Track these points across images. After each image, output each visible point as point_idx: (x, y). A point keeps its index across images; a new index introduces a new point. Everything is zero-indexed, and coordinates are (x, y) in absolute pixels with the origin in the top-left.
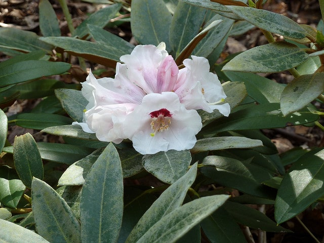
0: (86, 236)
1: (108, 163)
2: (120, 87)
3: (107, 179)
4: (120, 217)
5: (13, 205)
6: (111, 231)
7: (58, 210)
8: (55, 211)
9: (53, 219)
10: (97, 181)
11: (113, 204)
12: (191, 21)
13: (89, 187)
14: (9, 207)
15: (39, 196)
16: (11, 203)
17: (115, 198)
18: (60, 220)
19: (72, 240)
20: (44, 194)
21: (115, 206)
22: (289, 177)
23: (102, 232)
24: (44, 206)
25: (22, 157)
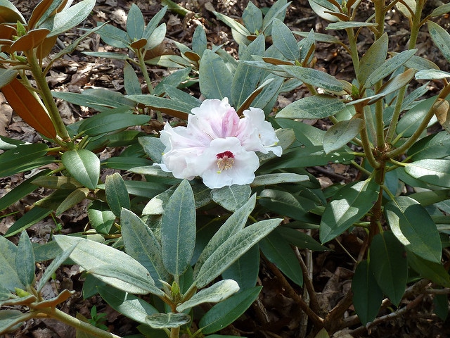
0: (166, 255)
1: (183, 195)
2: (191, 134)
3: (183, 209)
4: (193, 239)
5: (106, 232)
6: (187, 250)
7: (143, 235)
8: (140, 235)
9: (139, 241)
10: (174, 210)
11: (188, 228)
12: (249, 80)
13: (168, 215)
14: (103, 234)
16: (104, 230)
17: (190, 224)
18: (144, 242)
19: (155, 258)
20: (131, 221)
21: (189, 230)
22: (330, 206)
23: (179, 251)
24: (131, 231)
25: (112, 192)
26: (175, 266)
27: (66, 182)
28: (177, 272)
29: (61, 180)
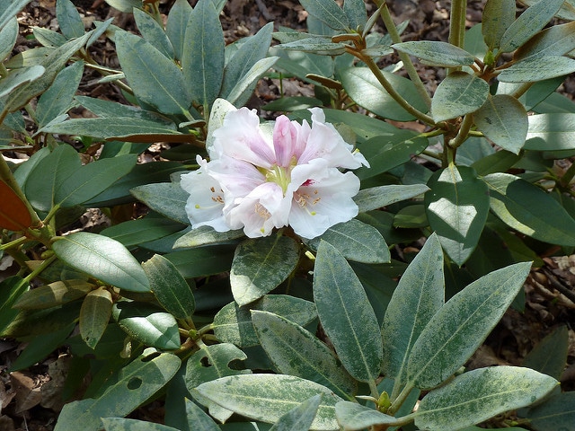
0: (346, 357)
1: (331, 265)
2: (227, 168)
3: (340, 285)
4: (375, 323)
5: (175, 346)
6: (373, 342)
7: (294, 338)
8: (291, 340)
9: (291, 350)
10: (329, 290)
11: (361, 310)
13: (324, 300)
14: (171, 350)
15: (265, 330)
16: (170, 344)
17: (361, 303)
18: (300, 350)
19: (324, 367)
20: (271, 326)
21: (364, 312)
23: (362, 347)
24: (276, 340)
25: (162, 285)
26: (364, 370)
27: (65, 290)
28: (370, 376)
29: (57, 288)
